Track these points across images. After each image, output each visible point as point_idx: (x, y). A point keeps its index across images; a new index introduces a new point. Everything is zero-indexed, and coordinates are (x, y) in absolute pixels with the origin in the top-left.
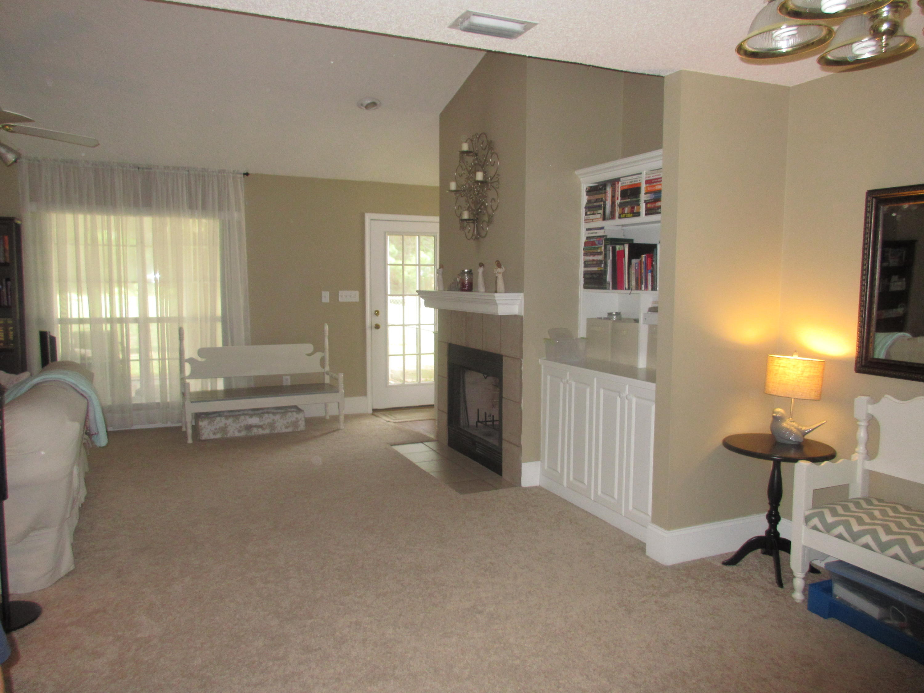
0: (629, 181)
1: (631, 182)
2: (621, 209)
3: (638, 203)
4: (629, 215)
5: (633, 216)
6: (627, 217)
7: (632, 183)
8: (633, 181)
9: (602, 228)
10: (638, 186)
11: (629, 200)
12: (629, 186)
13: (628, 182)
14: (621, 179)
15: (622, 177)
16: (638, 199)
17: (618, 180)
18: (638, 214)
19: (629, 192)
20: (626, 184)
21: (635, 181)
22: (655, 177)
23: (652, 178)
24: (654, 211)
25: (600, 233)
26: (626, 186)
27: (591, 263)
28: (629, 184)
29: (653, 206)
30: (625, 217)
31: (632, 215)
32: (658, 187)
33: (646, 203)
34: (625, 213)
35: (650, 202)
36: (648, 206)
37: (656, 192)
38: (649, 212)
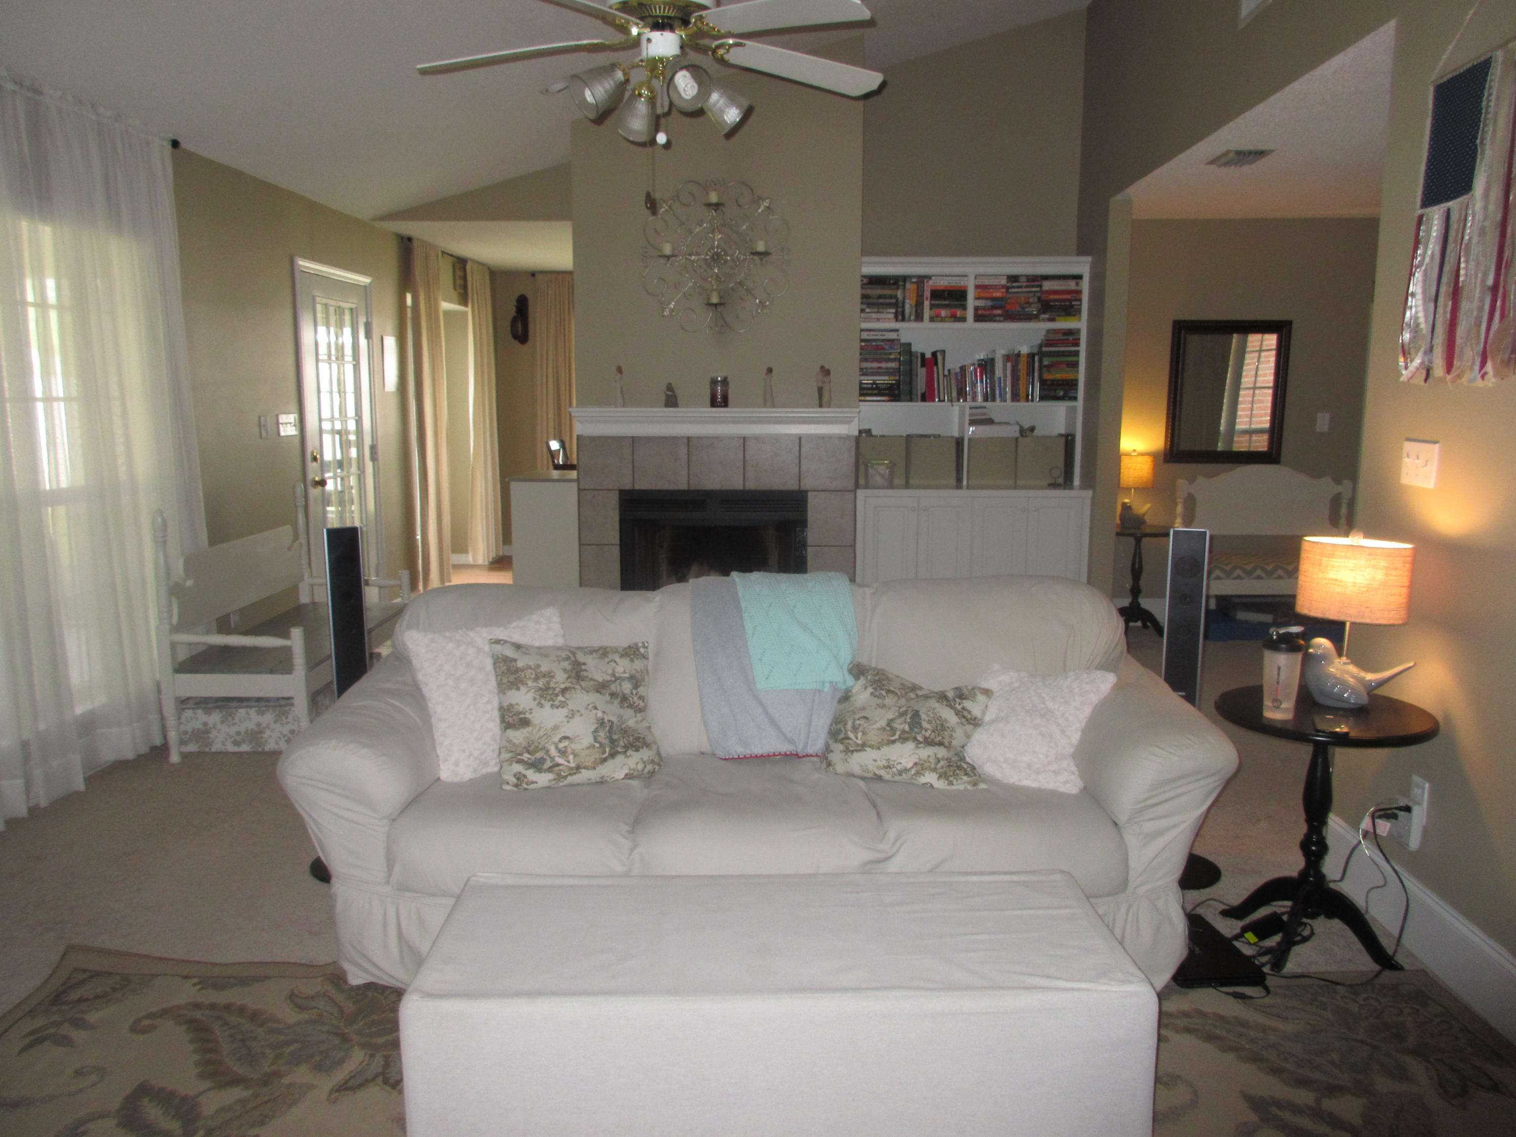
0: (947, 282)
1: (949, 283)
2: (934, 312)
3: (964, 308)
4: (948, 319)
5: (955, 321)
6: (945, 322)
7: (953, 285)
8: (954, 283)
9: (897, 330)
10: (963, 289)
11: (947, 302)
12: (946, 287)
13: (943, 283)
14: (933, 278)
15: (934, 276)
16: (963, 303)
17: (929, 277)
18: (963, 319)
19: (946, 293)
20: (941, 285)
21: (956, 283)
22: (991, 283)
23: (988, 283)
24: (990, 319)
25: (892, 336)
27: (876, 370)
28: (945, 284)
29: (989, 313)
30: (942, 321)
31: (953, 319)
32: (998, 294)
33: (976, 309)
34: (941, 317)
35: (984, 308)
36: (980, 312)
37: (993, 299)
38: (979, 318)
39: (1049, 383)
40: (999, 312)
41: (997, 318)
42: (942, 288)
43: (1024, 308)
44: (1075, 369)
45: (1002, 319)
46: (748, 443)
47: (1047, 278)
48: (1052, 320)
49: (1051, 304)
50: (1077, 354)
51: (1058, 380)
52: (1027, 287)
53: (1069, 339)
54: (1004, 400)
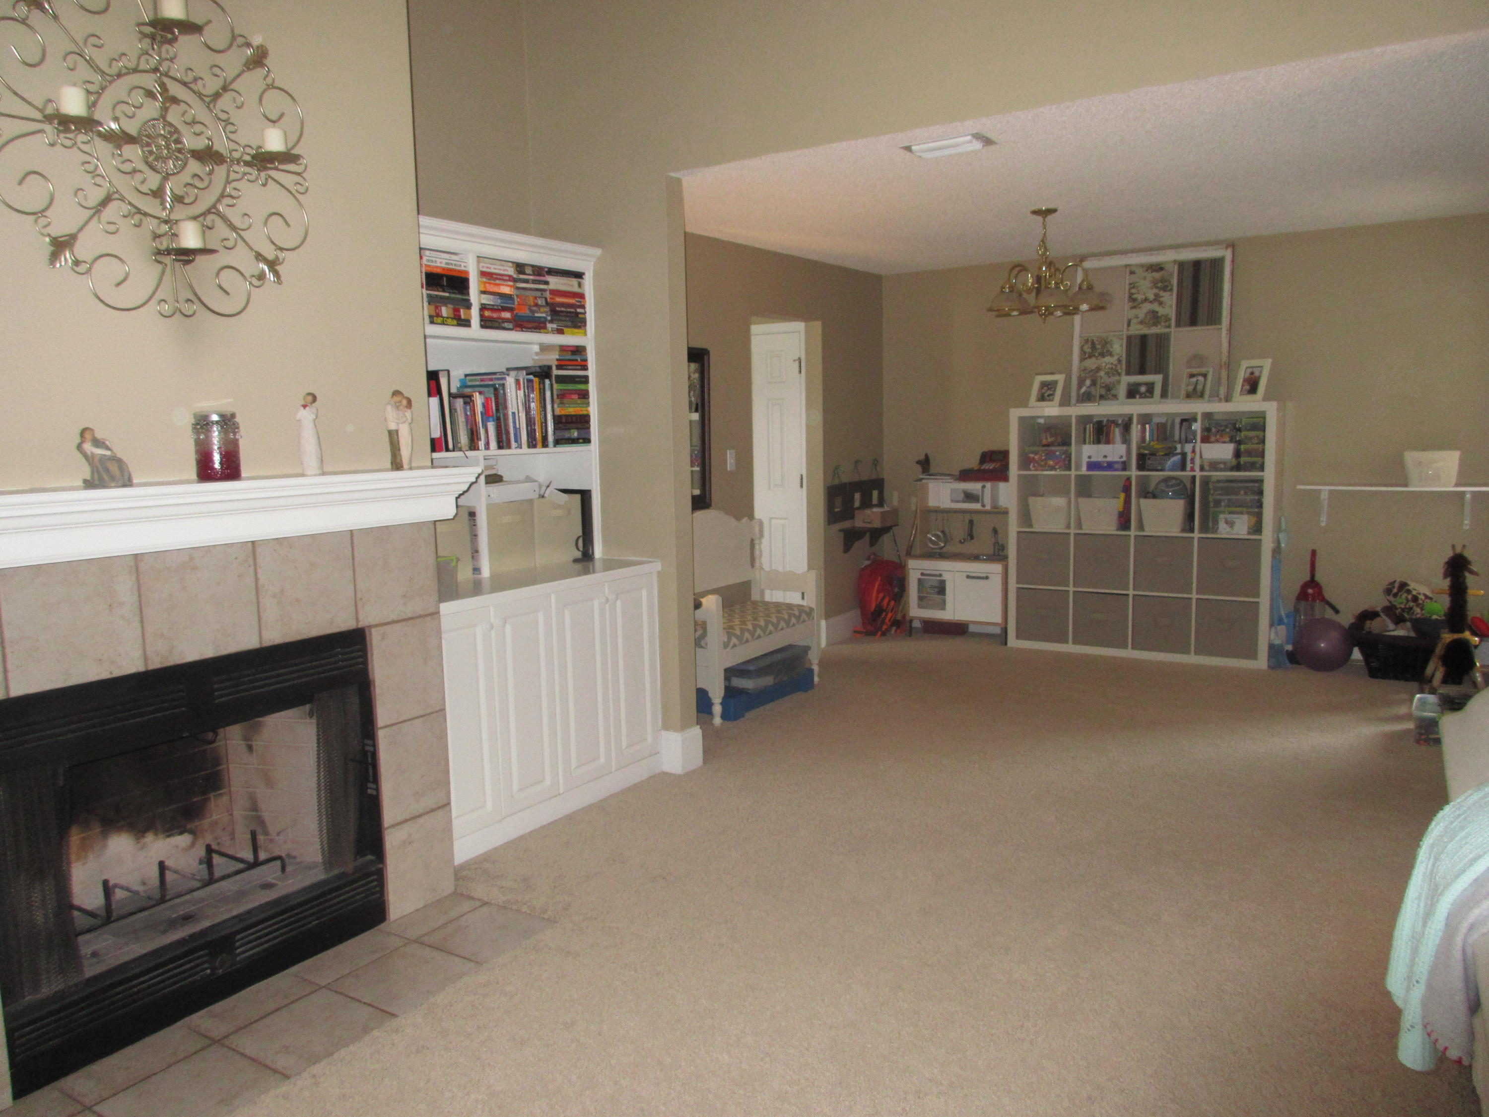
0: (444, 261)
1: (447, 264)
2: (433, 307)
3: (467, 305)
4: (449, 321)
5: (459, 325)
6: (447, 325)
7: (450, 267)
8: (452, 264)
10: (463, 276)
11: (447, 294)
12: (444, 269)
13: (441, 263)
14: (428, 253)
15: (429, 250)
16: (466, 297)
18: (467, 323)
19: (444, 279)
20: (438, 264)
21: (455, 265)
22: (496, 271)
23: (492, 271)
24: (497, 325)
26: (437, 267)
28: (443, 265)
29: (495, 315)
30: (443, 324)
31: (455, 322)
32: (506, 290)
33: (483, 308)
34: (442, 317)
35: (493, 309)
36: (487, 313)
37: (502, 296)
38: (487, 323)
39: (564, 420)
40: (507, 315)
41: (506, 325)
42: (439, 271)
43: (533, 312)
44: (585, 401)
45: (510, 326)
46: (259, 550)
47: (552, 272)
48: (560, 332)
49: (558, 309)
50: (585, 380)
51: (572, 416)
52: (534, 282)
53: (577, 360)
54: (520, 447)
